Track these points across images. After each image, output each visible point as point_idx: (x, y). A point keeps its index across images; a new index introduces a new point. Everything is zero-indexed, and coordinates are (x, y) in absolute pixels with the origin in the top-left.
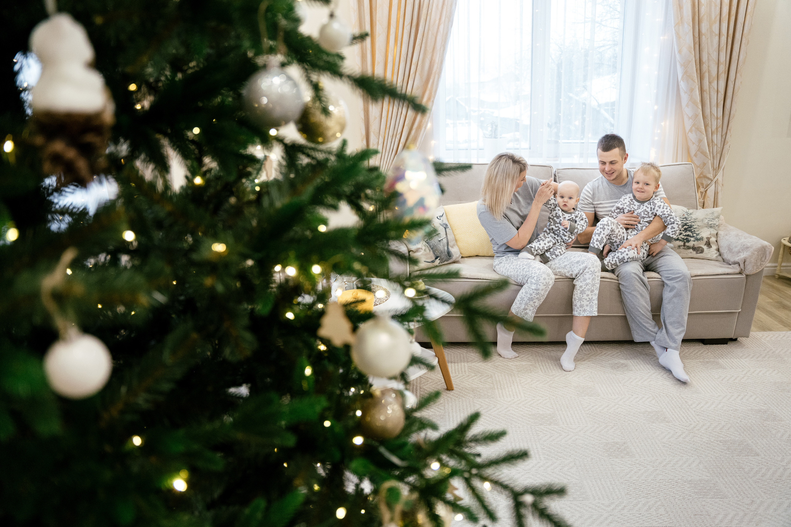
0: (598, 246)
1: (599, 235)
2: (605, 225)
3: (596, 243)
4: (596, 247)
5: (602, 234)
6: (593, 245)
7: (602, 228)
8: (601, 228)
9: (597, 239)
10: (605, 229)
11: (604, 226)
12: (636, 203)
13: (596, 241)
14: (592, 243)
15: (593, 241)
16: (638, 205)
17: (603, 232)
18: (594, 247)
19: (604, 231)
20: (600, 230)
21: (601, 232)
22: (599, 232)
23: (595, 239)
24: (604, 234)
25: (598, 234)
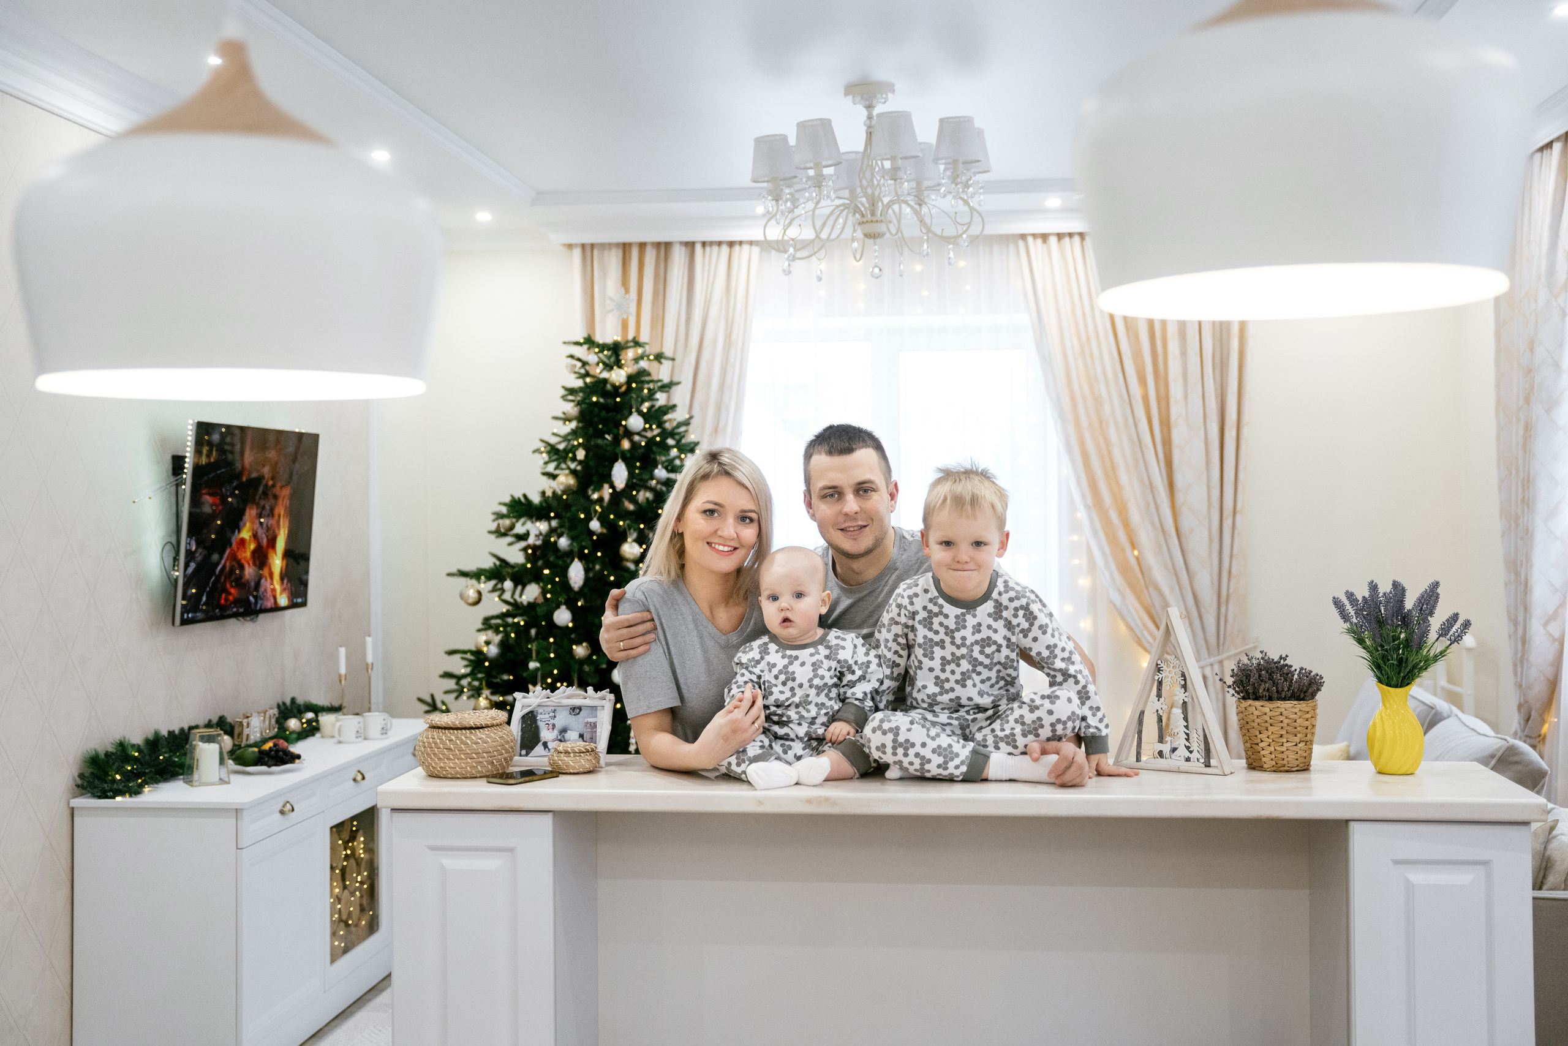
12: (949, 609)
16: (957, 617)
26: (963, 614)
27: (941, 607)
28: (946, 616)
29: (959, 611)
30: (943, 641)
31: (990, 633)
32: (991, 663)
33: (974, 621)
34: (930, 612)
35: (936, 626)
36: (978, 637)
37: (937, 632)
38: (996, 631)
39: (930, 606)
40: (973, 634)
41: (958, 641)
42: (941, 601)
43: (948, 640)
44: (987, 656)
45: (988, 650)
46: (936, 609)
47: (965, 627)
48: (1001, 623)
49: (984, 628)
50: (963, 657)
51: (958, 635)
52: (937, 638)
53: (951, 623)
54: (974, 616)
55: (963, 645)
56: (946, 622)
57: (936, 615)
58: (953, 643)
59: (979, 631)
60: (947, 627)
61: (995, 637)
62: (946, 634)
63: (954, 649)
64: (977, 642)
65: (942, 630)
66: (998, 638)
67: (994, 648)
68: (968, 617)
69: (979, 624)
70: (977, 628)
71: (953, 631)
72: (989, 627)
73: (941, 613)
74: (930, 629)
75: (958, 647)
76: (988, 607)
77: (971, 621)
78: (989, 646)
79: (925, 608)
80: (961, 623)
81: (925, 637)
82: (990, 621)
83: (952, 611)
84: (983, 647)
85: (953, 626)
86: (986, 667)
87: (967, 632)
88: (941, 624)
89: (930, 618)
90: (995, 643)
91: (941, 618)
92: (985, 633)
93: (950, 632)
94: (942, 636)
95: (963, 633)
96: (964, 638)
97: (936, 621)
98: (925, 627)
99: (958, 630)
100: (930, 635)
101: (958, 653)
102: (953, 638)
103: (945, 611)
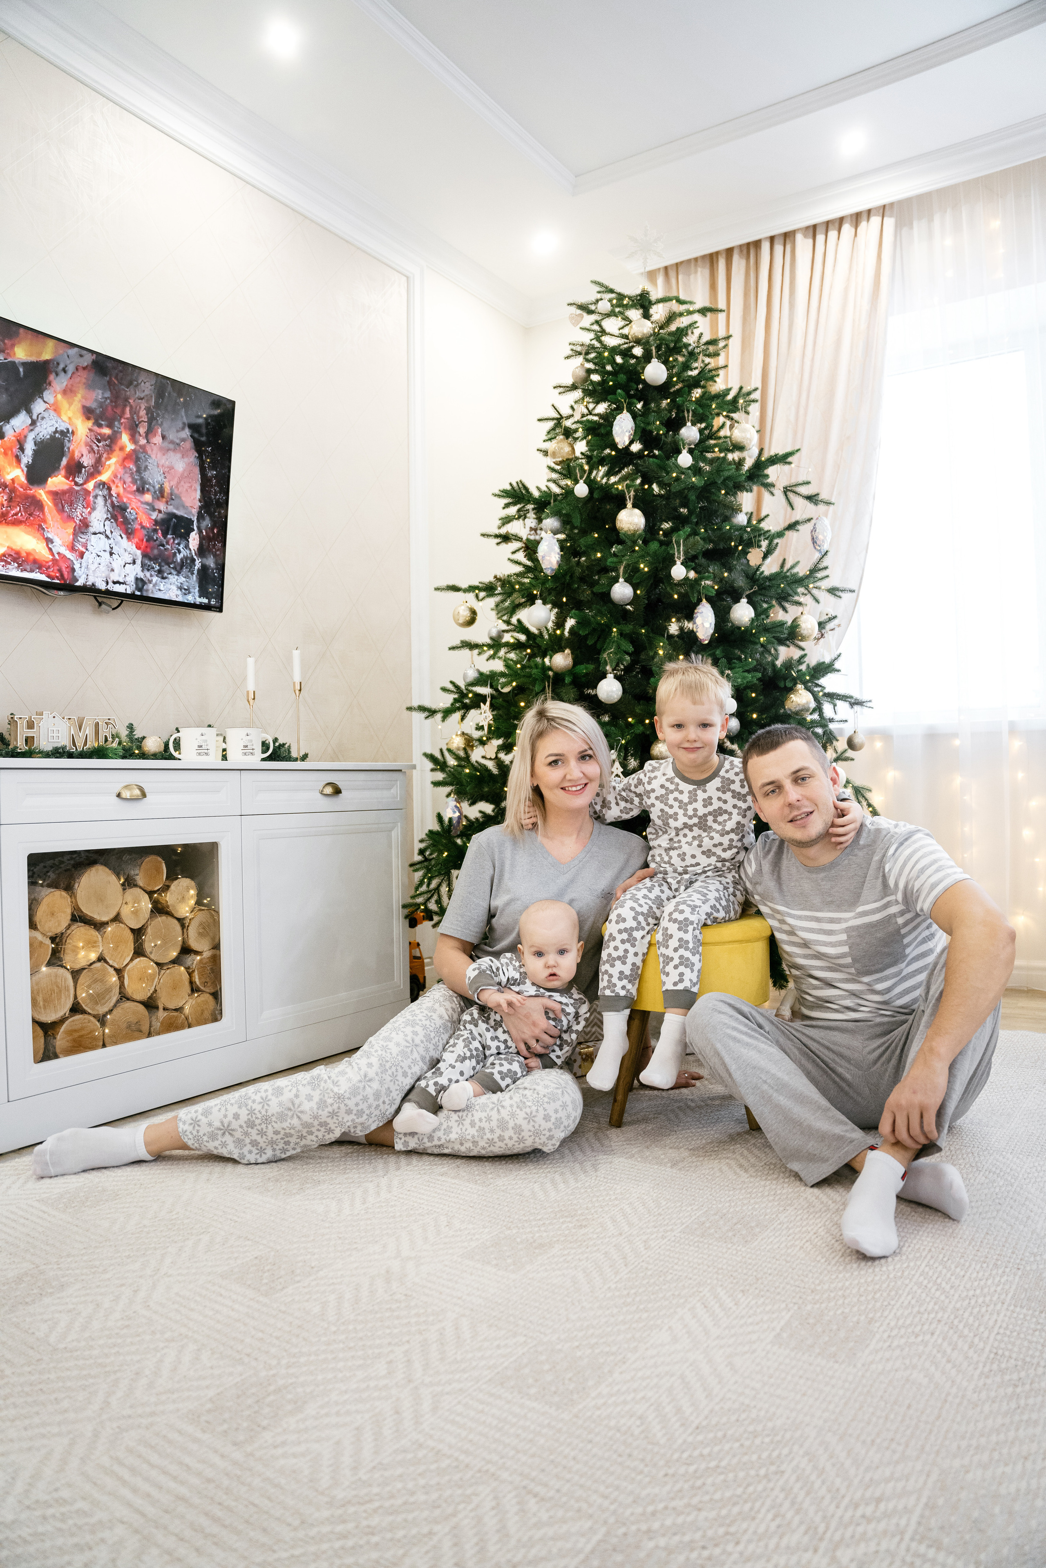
0: (628, 991)
1: (623, 959)
2: (632, 929)
3: (620, 984)
4: (623, 993)
5: (630, 955)
6: (613, 991)
7: (628, 941)
8: (623, 942)
9: (621, 973)
10: (635, 939)
11: (630, 935)
13: (620, 979)
14: (608, 987)
15: (609, 981)
17: (632, 951)
18: (618, 996)
19: (633, 946)
20: (622, 947)
21: (626, 951)
22: (620, 953)
23: (616, 975)
24: (636, 954)
25: (619, 958)
26: (695, 790)
27: (678, 784)
28: (681, 792)
29: (691, 787)
30: (676, 814)
31: (721, 804)
32: (723, 830)
33: (705, 796)
34: (667, 789)
35: (671, 802)
36: (710, 809)
37: (671, 807)
38: (725, 802)
39: (668, 784)
40: (705, 806)
41: (690, 812)
42: (677, 780)
44: (720, 823)
45: (720, 819)
46: (672, 787)
47: (696, 801)
48: (729, 794)
49: (714, 801)
50: (695, 825)
51: (690, 808)
52: (671, 812)
53: (685, 798)
54: (705, 791)
55: (695, 815)
56: (680, 797)
57: (672, 791)
58: (685, 815)
59: (711, 804)
60: (681, 802)
61: (724, 807)
62: (680, 807)
63: (686, 820)
64: (710, 813)
65: (676, 804)
66: (728, 807)
67: (726, 816)
68: (699, 792)
69: (710, 798)
70: (708, 802)
71: (686, 804)
72: (719, 799)
73: (677, 789)
74: (666, 804)
75: (690, 818)
76: (717, 782)
77: (701, 795)
78: (721, 815)
79: (662, 786)
80: (693, 799)
82: (720, 794)
83: (686, 787)
84: (715, 817)
85: (686, 800)
86: (717, 832)
87: (699, 805)
88: (676, 799)
89: (667, 794)
90: (726, 812)
91: (676, 794)
92: (716, 805)
93: (683, 805)
94: (676, 809)
95: (695, 805)
96: (695, 810)
97: (671, 797)
98: (661, 802)
99: (690, 803)
100: (667, 809)
101: (691, 822)
102: (686, 810)
103: (680, 788)
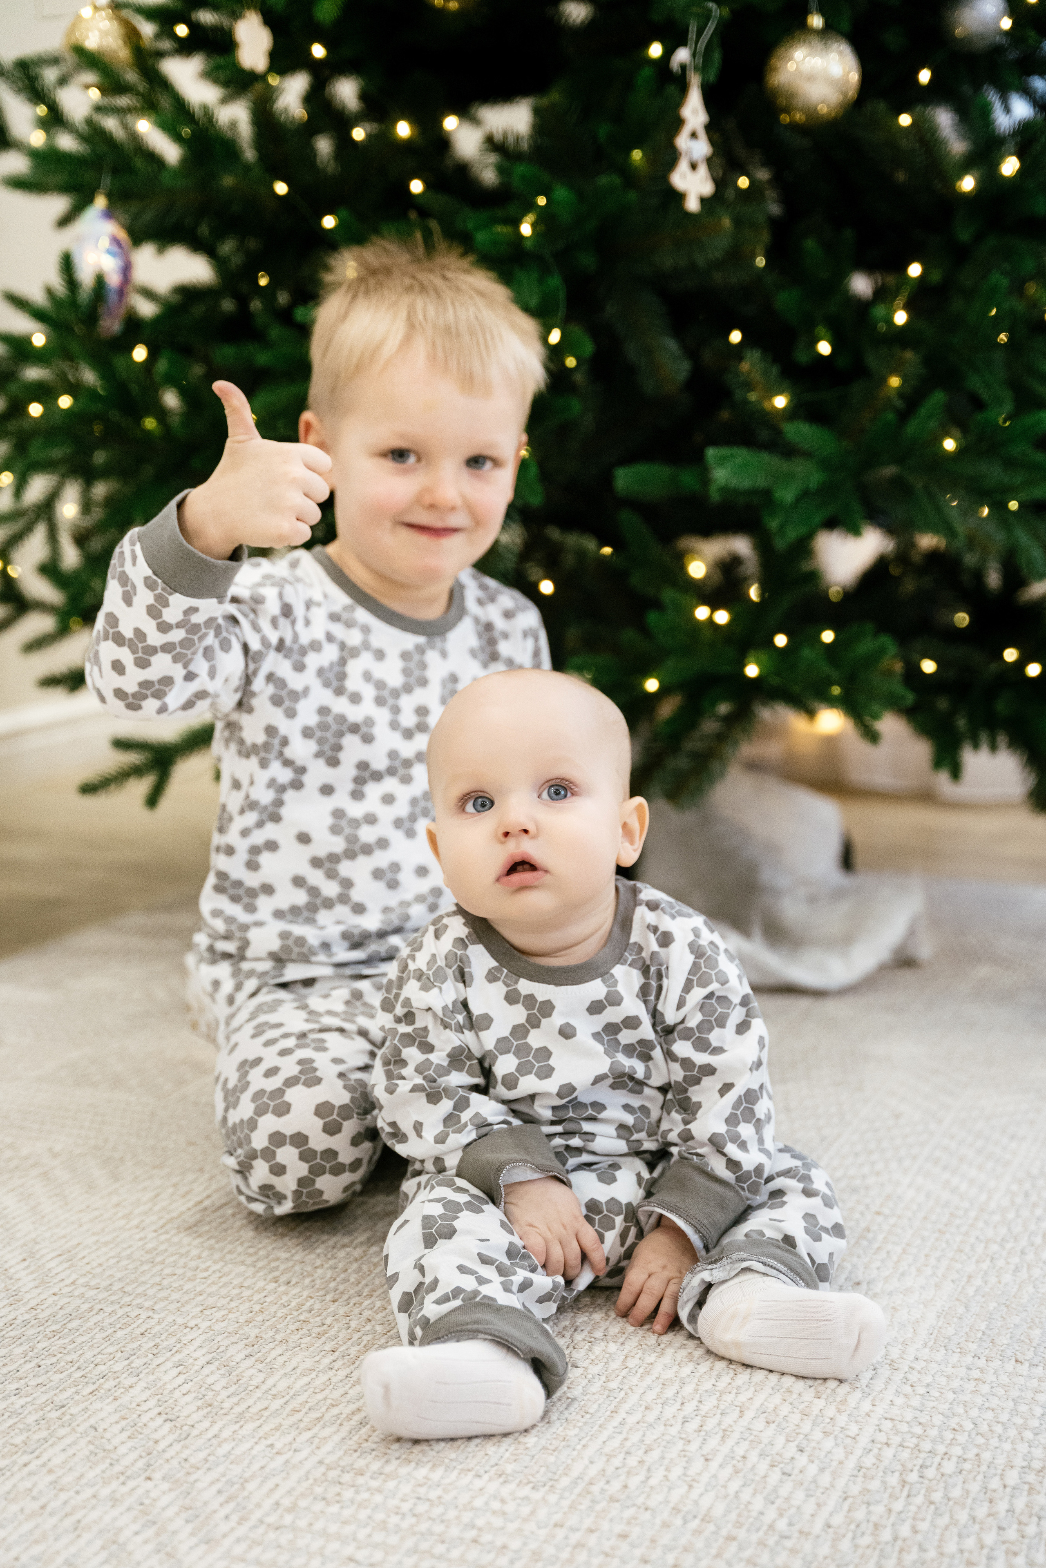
16: (405, 656)
26: (420, 650)
27: (366, 630)
28: (380, 655)
29: (410, 641)
30: (369, 722)
35: (354, 683)
37: (356, 698)
43: (382, 716)
47: (423, 682)
51: (408, 703)
52: (355, 714)
55: (422, 727)
56: (380, 671)
58: (394, 725)
60: (380, 685)
62: (379, 702)
65: (369, 692)
68: (432, 657)
71: (395, 694)
73: (368, 646)
75: (408, 734)
77: (436, 668)
80: (414, 673)
81: (323, 711)
85: (395, 680)
88: (367, 676)
95: (420, 696)
96: (422, 711)
97: (355, 668)
99: (408, 689)
100: (340, 705)
101: (407, 749)
102: (396, 710)
103: (376, 641)
